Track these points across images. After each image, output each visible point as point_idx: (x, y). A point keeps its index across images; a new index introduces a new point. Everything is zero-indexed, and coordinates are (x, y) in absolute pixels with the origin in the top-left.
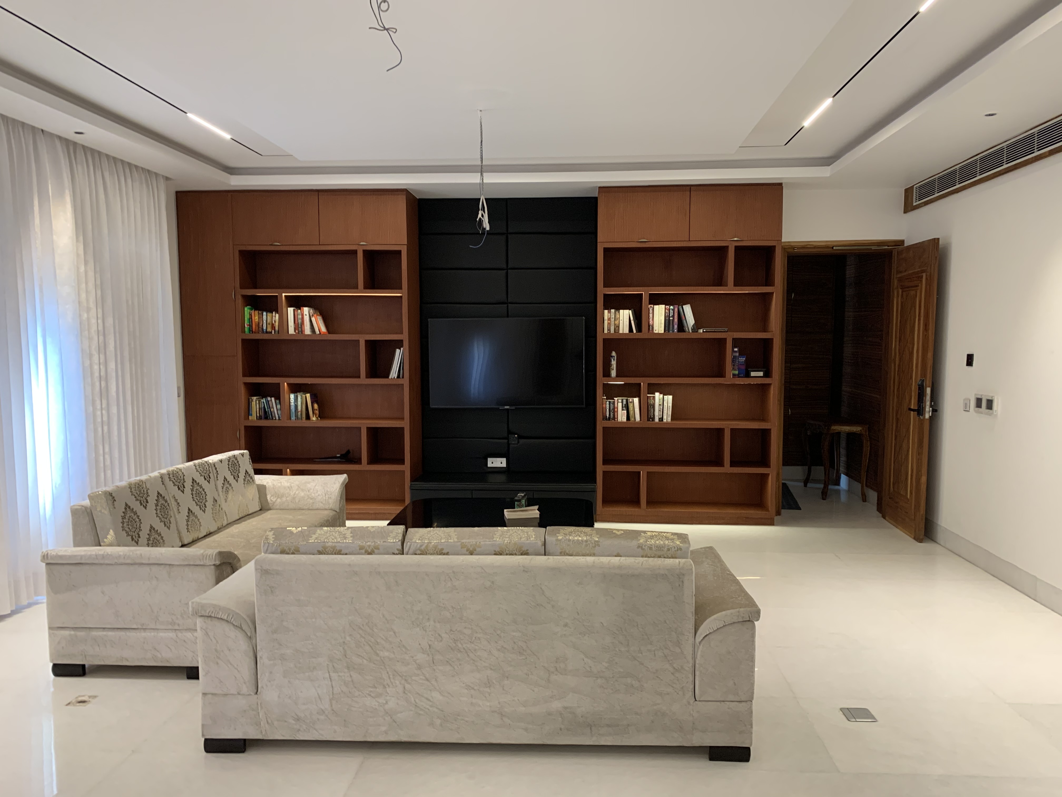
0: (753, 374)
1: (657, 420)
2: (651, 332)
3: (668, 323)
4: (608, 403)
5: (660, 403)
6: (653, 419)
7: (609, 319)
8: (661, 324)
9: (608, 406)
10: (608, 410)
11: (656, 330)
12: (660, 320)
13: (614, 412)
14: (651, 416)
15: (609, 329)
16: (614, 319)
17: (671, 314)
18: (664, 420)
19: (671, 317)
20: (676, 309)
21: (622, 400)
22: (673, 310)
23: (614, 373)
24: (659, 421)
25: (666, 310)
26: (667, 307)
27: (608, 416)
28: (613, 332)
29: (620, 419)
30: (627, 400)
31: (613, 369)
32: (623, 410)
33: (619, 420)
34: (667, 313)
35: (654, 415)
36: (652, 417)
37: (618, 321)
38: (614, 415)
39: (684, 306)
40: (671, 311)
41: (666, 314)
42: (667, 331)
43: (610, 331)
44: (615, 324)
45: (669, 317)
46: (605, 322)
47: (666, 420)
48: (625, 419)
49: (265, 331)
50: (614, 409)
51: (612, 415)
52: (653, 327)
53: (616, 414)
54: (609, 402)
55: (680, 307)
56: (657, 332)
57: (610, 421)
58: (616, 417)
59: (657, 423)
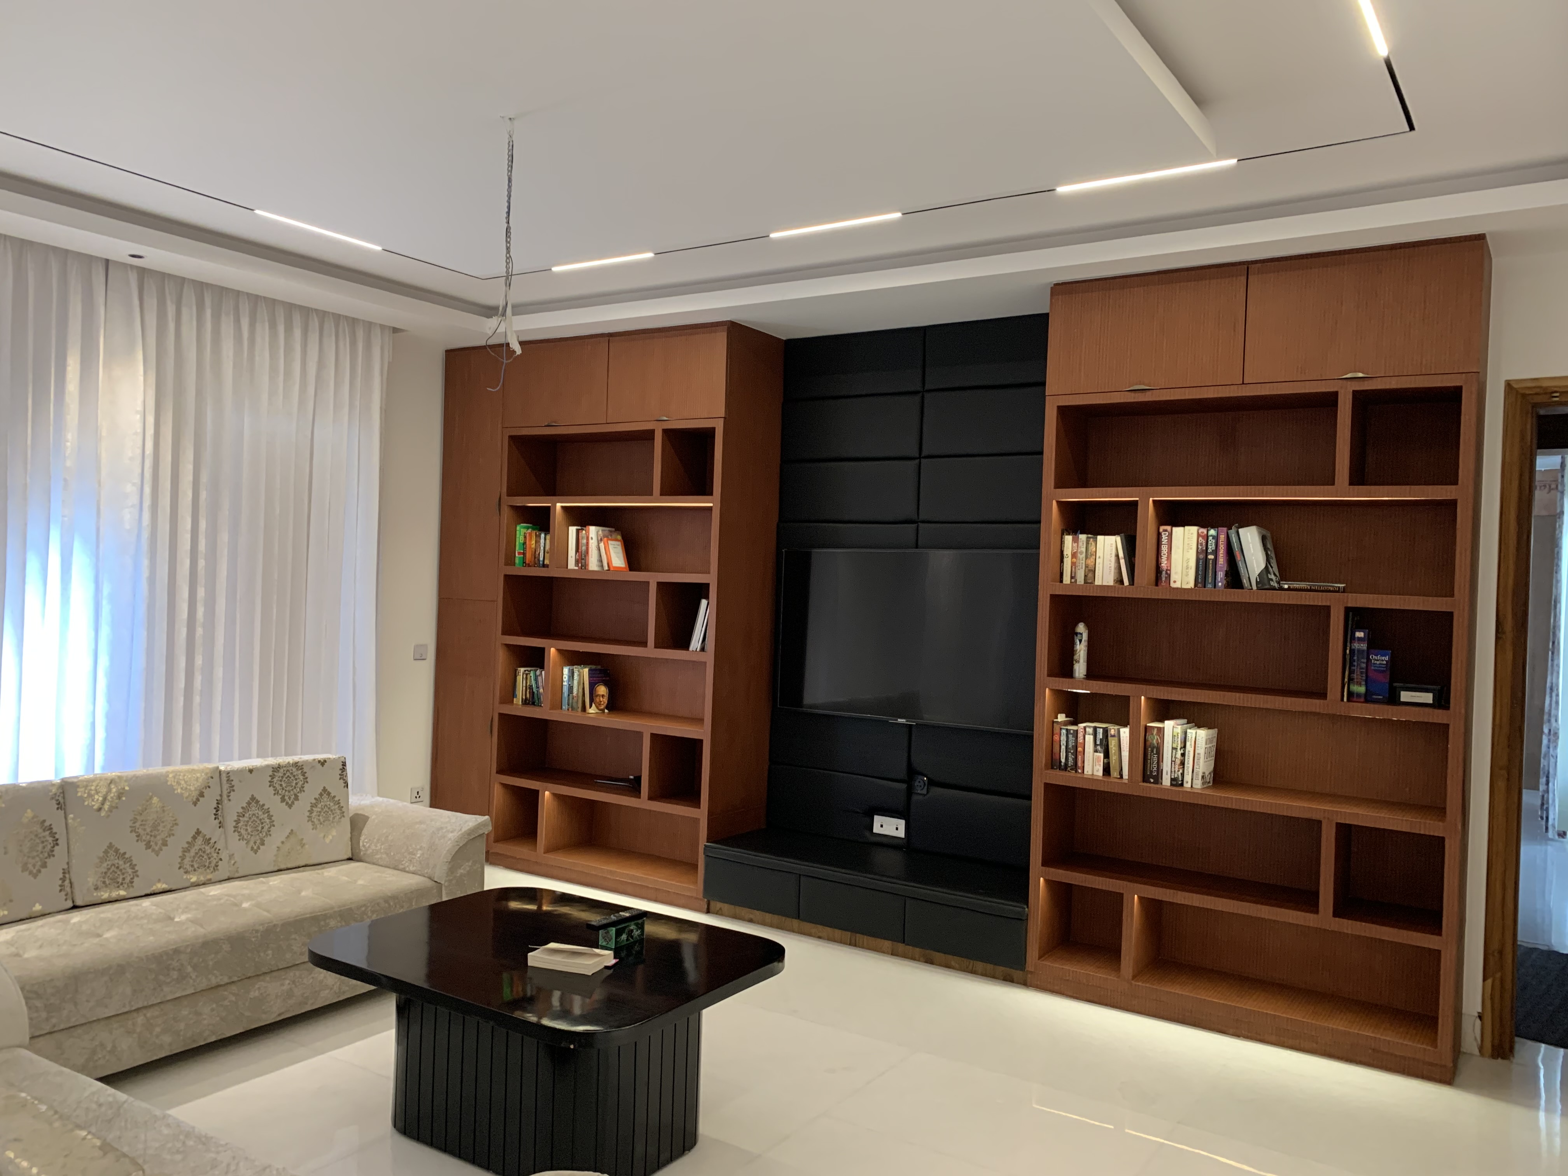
0: (1406, 696)
1: (1166, 781)
2: (1164, 584)
3: (1204, 567)
4: (1064, 731)
5: (1175, 746)
6: (1158, 779)
7: (1074, 555)
8: (1187, 568)
9: (1063, 738)
10: (1063, 748)
11: (1175, 582)
12: (1185, 559)
13: (1076, 754)
14: (1151, 772)
15: (1073, 575)
16: (1084, 555)
17: (1210, 547)
18: (1185, 785)
19: (1211, 554)
20: (1222, 537)
21: (1095, 729)
22: (1216, 538)
23: (1080, 669)
24: (1172, 784)
25: (1200, 539)
26: (1204, 531)
27: (1063, 760)
28: (1082, 583)
29: (1088, 770)
30: (1106, 731)
31: (1079, 662)
32: (1096, 751)
33: (1085, 772)
34: (1201, 544)
35: (1160, 771)
36: (1155, 774)
37: (1092, 559)
38: (1075, 760)
39: (1241, 530)
40: (1212, 542)
41: (1200, 547)
42: (1200, 585)
43: (1076, 581)
44: (1086, 567)
45: (1207, 554)
46: (1065, 560)
47: (1189, 785)
48: (1099, 771)
49: (541, 563)
50: (1075, 747)
51: (1070, 759)
52: (1169, 576)
53: (1080, 758)
54: (1067, 730)
55: (1232, 533)
56: (1177, 585)
57: (1067, 774)
58: (1080, 764)
59: (1166, 790)
